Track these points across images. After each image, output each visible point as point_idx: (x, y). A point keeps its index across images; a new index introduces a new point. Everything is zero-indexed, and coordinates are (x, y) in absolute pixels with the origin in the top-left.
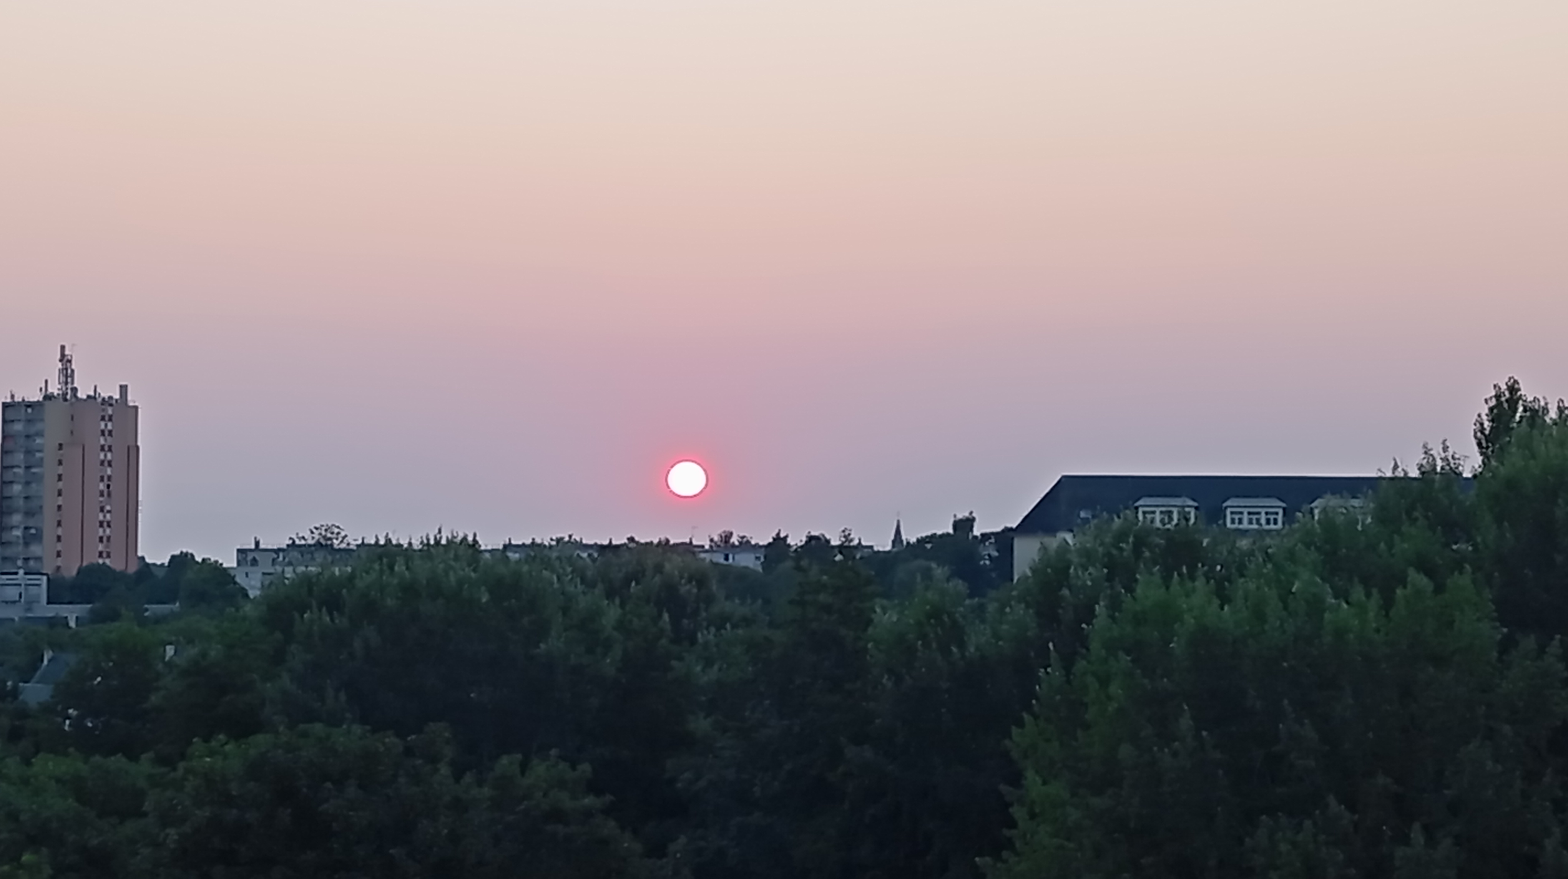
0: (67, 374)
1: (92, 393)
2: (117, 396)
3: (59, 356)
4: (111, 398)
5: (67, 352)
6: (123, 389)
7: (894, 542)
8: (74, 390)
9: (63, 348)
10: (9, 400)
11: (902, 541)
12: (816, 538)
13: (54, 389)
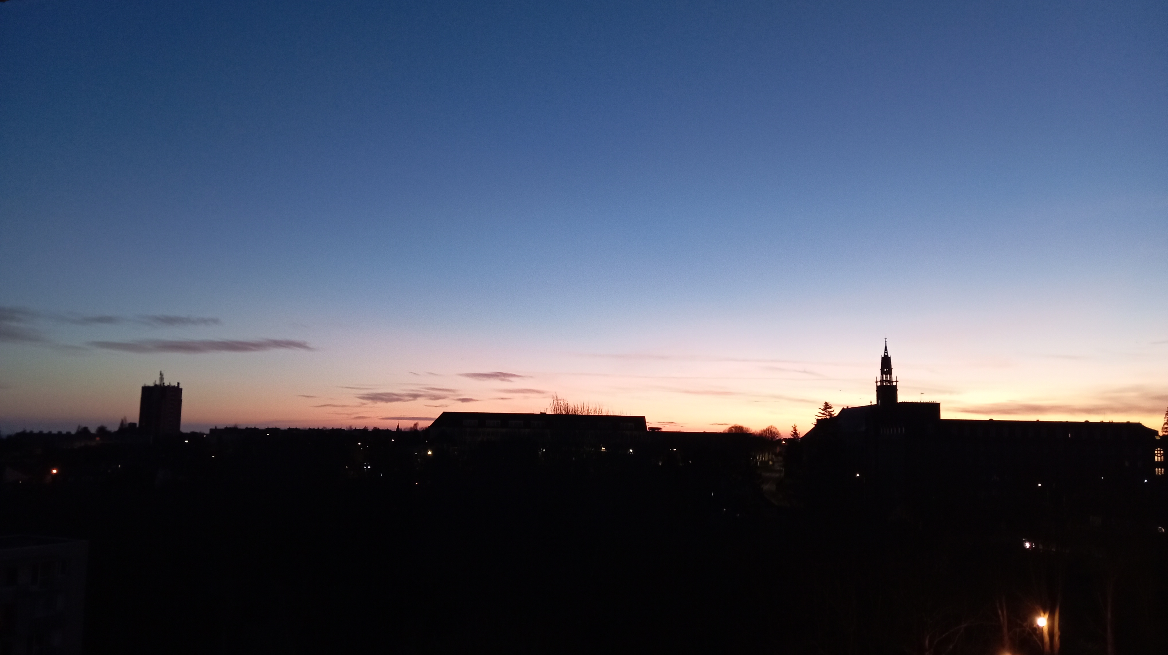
0: (162, 379)
1: (169, 384)
2: (176, 385)
3: (159, 374)
4: (174, 386)
5: (162, 372)
6: (178, 384)
7: (397, 429)
8: (164, 383)
9: (161, 372)
10: (143, 386)
11: (399, 429)
12: (376, 428)
13: (158, 383)
